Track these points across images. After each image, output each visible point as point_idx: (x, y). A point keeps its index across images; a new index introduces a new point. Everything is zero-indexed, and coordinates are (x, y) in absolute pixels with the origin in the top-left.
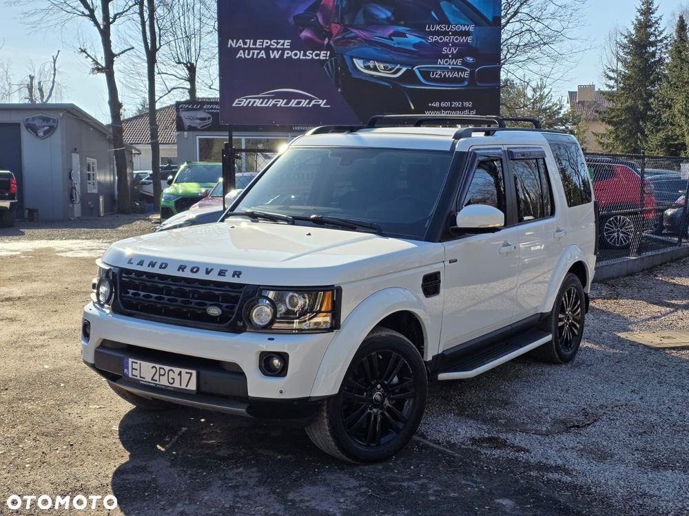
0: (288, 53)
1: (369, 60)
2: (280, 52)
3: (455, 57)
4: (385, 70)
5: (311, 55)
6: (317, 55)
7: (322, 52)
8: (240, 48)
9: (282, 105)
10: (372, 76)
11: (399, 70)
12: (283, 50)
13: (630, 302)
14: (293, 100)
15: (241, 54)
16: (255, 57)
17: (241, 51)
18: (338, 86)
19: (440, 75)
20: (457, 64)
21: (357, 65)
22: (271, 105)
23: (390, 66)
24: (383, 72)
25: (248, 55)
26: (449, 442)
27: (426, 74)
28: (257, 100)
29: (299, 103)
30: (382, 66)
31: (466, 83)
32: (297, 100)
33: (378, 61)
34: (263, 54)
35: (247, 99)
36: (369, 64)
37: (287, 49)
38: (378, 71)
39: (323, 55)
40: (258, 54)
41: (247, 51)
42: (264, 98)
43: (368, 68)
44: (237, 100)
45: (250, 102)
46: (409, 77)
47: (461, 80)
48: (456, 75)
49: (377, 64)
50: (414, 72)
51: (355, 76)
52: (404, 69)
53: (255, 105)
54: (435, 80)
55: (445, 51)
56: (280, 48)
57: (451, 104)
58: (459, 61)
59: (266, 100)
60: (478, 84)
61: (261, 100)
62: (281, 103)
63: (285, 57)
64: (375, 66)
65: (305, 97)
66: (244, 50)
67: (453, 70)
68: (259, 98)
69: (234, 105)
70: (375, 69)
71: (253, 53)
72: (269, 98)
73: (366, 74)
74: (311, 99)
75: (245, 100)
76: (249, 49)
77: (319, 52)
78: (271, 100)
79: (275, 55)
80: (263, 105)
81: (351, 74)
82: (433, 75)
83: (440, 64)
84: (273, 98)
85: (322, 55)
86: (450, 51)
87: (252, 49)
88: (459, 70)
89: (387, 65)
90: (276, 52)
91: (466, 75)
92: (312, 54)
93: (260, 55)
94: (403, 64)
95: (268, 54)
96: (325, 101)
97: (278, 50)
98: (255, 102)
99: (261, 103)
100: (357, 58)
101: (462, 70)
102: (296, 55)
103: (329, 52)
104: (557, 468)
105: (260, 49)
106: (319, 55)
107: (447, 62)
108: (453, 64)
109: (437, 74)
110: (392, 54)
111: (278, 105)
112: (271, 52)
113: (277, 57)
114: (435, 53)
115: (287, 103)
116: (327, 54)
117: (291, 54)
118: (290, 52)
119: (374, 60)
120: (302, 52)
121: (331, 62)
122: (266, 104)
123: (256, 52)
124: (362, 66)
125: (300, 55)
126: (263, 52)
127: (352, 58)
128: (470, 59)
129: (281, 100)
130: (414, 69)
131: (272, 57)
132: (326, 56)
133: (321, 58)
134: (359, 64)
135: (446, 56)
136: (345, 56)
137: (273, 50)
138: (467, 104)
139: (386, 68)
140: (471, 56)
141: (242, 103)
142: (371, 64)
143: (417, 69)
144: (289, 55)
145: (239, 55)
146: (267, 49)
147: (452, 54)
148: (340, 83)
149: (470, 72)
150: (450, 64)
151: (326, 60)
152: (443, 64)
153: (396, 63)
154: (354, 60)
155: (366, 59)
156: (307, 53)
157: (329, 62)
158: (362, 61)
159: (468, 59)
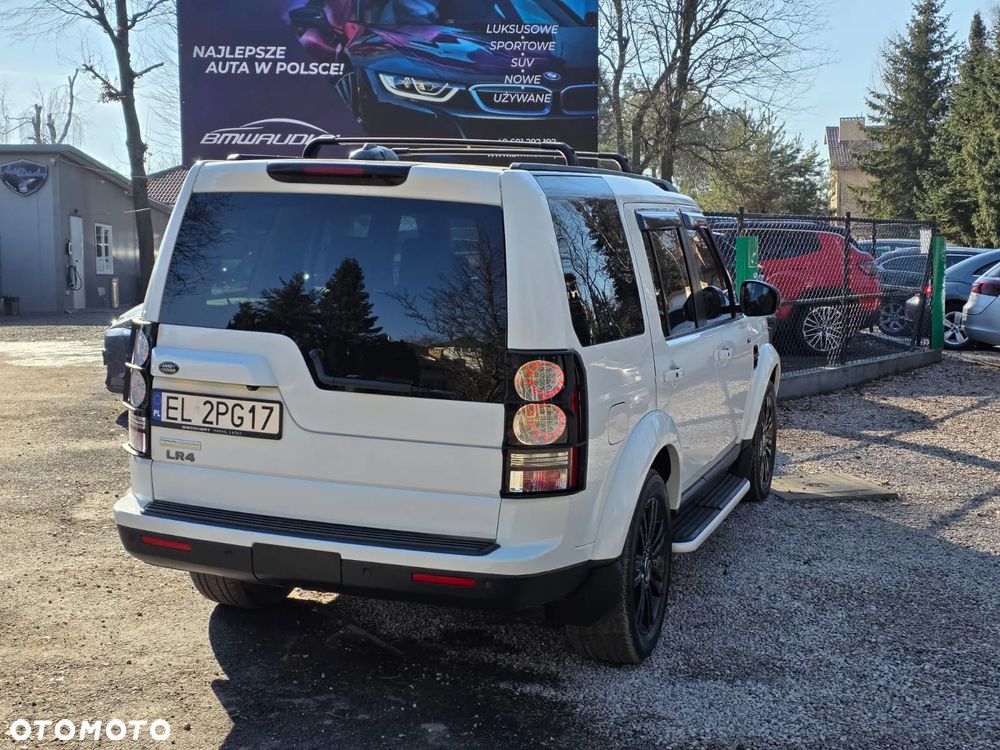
0: (282, 66)
1: (402, 76)
2: (270, 63)
3: (530, 72)
4: (426, 91)
5: (315, 69)
6: (325, 69)
7: (333, 65)
8: (211, 59)
9: (274, 142)
10: (408, 100)
11: (447, 91)
12: (275, 61)
13: (800, 431)
14: (290, 136)
15: (212, 68)
16: (233, 71)
17: (213, 63)
18: (357, 115)
19: (509, 98)
20: (533, 83)
21: (385, 84)
22: (257, 143)
23: (434, 86)
24: (422, 93)
25: (223, 69)
27: (487, 98)
28: (238, 135)
29: (299, 139)
30: (422, 85)
31: (547, 111)
32: (296, 136)
33: (416, 78)
34: (245, 68)
35: (221, 133)
36: (403, 82)
37: (281, 60)
38: (417, 93)
39: (335, 69)
40: (238, 67)
41: (221, 63)
42: (247, 133)
43: (401, 88)
44: (208, 135)
45: (226, 137)
46: (463, 100)
47: (540, 106)
48: (532, 98)
49: (415, 82)
50: (469, 93)
51: (382, 99)
52: (455, 90)
53: (233, 142)
54: (501, 106)
55: (515, 63)
56: (271, 59)
58: (536, 78)
59: (250, 135)
60: (565, 112)
61: (243, 135)
62: (273, 139)
63: (277, 72)
64: (412, 85)
65: (309, 131)
66: (217, 61)
67: (528, 91)
68: (240, 132)
69: (203, 142)
70: (412, 89)
71: (231, 66)
72: (254, 133)
73: (399, 98)
74: (318, 134)
75: (218, 135)
76: (224, 60)
77: (328, 65)
78: (257, 135)
79: (262, 68)
80: (246, 142)
81: (376, 97)
82: (497, 99)
83: (508, 82)
84: (261, 132)
85: (332, 68)
86: (522, 63)
87: (228, 60)
88: (536, 92)
89: (430, 83)
90: (263, 64)
91: (546, 99)
92: (317, 67)
93: (241, 69)
94: (454, 83)
95: (252, 68)
97: (267, 61)
98: (233, 138)
99: (243, 140)
100: (385, 73)
101: (541, 92)
102: (293, 68)
103: (342, 65)
105: (241, 61)
106: (328, 69)
107: (518, 79)
108: (527, 83)
109: (503, 97)
110: (435, 68)
111: (269, 143)
112: (257, 64)
113: (266, 71)
114: (499, 66)
115: (282, 139)
116: (339, 67)
117: (287, 67)
118: (284, 64)
119: (410, 77)
120: (303, 64)
121: (346, 79)
122: (250, 140)
123: (234, 64)
124: (393, 85)
125: (300, 69)
126: (245, 64)
127: (377, 73)
128: (552, 76)
129: (273, 136)
130: (470, 89)
131: (258, 71)
132: (339, 71)
133: (332, 73)
134: (388, 82)
135: (517, 71)
136: (367, 71)
137: (260, 61)
138: (549, 141)
139: (428, 89)
140: (554, 71)
141: (215, 139)
142: (406, 82)
143: (475, 89)
144: (284, 69)
145: (209, 69)
146: (251, 61)
147: (526, 67)
148: (360, 109)
149: (553, 94)
150: (522, 83)
151: (339, 76)
152: (513, 83)
153: (443, 81)
154: (381, 76)
155: (399, 75)
156: (311, 66)
157: (343, 80)
158: (392, 78)
159: (549, 75)
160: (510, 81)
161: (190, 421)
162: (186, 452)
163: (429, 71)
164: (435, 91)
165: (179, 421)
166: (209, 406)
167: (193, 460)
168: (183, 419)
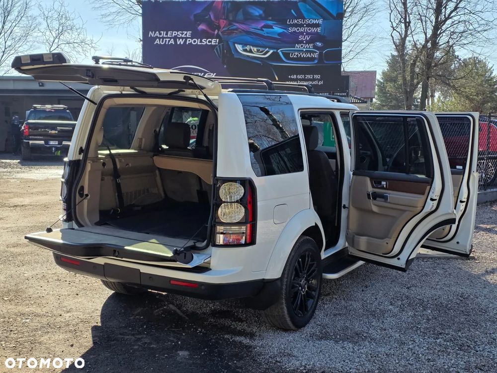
0: (189, 41)
1: (246, 45)
2: (184, 40)
3: (308, 42)
5: (205, 42)
6: (209, 42)
7: (213, 40)
8: (157, 37)
10: (248, 56)
11: (267, 52)
12: (186, 38)
15: (157, 41)
16: (167, 43)
17: (158, 40)
18: (224, 64)
19: (297, 55)
20: (309, 48)
21: (238, 49)
23: (261, 49)
24: (255, 53)
25: (162, 42)
27: (286, 55)
30: (255, 49)
31: (316, 61)
33: (253, 46)
34: (172, 41)
36: (246, 48)
37: (189, 38)
39: (214, 42)
40: (169, 41)
41: (161, 40)
43: (245, 50)
46: (275, 57)
47: (313, 59)
48: (309, 55)
49: (252, 48)
50: (278, 53)
51: (236, 56)
52: (271, 51)
54: (293, 59)
55: (301, 38)
56: (184, 37)
57: (305, 77)
58: (311, 45)
60: (325, 62)
63: (187, 44)
64: (251, 49)
65: (201, 71)
66: (160, 38)
67: (307, 52)
70: (251, 51)
71: (166, 41)
73: (244, 55)
74: (205, 73)
76: (163, 38)
77: (211, 40)
79: (180, 42)
81: (233, 55)
82: (292, 56)
83: (297, 48)
85: (213, 42)
86: (304, 38)
87: (165, 38)
88: (310, 52)
89: (259, 48)
90: (181, 40)
91: (316, 55)
92: (206, 41)
93: (170, 42)
94: (271, 48)
95: (175, 41)
96: (215, 74)
97: (182, 38)
100: (237, 43)
101: (313, 52)
102: (195, 42)
103: (218, 40)
105: (171, 38)
106: (211, 42)
107: (302, 46)
108: (307, 48)
109: (295, 55)
110: (261, 41)
112: (178, 40)
113: (182, 43)
114: (293, 40)
116: (216, 41)
117: (192, 41)
118: (191, 40)
119: (250, 45)
120: (199, 40)
121: (220, 46)
123: (168, 40)
124: (242, 49)
125: (198, 42)
127: (234, 43)
128: (319, 44)
130: (279, 51)
131: (178, 43)
132: (216, 43)
133: (213, 44)
135: (302, 42)
136: (229, 42)
137: (179, 38)
138: (316, 77)
139: (258, 51)
140: (320, 42)
142: (248, 48)
143: (281, 51)
145: (156, 42)
146: (175, 38)
147: (306, 40)
148: (225, 61)
149: (319, 53)
150: (304, 48)
151: (216, 45)
152: (300, 48)
153: (266, 47)
154: (236, 45)
155: (244, 44)
156: (203, 41)
157: (218, 47)
158: (241, 46)
159: (318, 43)
163: (259, 42)
164: (262, 52)
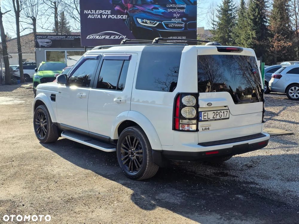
1: (143, 19)
2: (106, 15)
8: (89, 14)
9: (108, 38)
10: (145, 26)
11: (156, 23)
12: (108, 15)
14: (112, 36)
16: (96, 17)
18: (131, 30)
19: (173, 25)
20: (179, 21)
22: (103, 38)
23: (152, 22)
25: (93, 17)
26: (205, 175)
27: (167, 25)
28: (97, 36)
29: (115, 37)
30: (149, 21)
31: (183, 29)
32: (114, 36)
33: (147, 20)
35: (92, 35)
38: (147, 24)
39: (125, 17)
42: (100, 35)
43: (143, 22)
44: (88, 36)
45: (94, 37)
46: (160, 26)
47: (181, 28)
48: (179, 25)
51: (138, 26)
52: (158, 23)
53: (96, 38)
54: (171, 28)
55: (175, 15)
57: (177, 38)
58: (180, 19)
59: (101, 36)
60: (188, 29)
61: (99, 36)
62: (107, 37)
63: (108, 18)
65: (117, 35)
66: (91, 14)
68: (98, 35)
69: (87, 38)
70: (146, 23)
72: (102, 35)
73: (142, 25)
74: (120, 35)
75: (92, 36)
76: (93, 14)
77: (123, 16)
78: (103, 36)
80: (100, 38)
81: (136, 25)
84: (104, 35)
88: (180, 23)
90: (104, 15)
91: (183, 25)
92: (120, 16)
93: (98, 17)
94: (158, 21)
95: (101, 16)
96: (125, 36)
98: (96, 37)
99: (99, 37)
100: (139, 18)
101: (182, 24)
102: (113, 17)
103: (127, 16)
104: (252, 183)
105: (98, 14)
107: (175, 20)
108: (178, 21)
109: (171, 25)
111: (106, 38)
113: (105, 18)
114: (170, 16)
115: (110, 37)
120: (116, 15)
121: (128, 20)
123: (96, 15)
124: (141, 22)
125: (115, 17)
128: (185, 19)
129: (107, 36)
130: (162, 23)
131: (103, 17)
134: (139, 21)
135: (175, 18)
136: (133, 17)
138: (184, 38)
139: (150, 23)
141: (91, 37)
142: (144, 21)
144: (110, 17)
145: (89, 17)
146: (101, 14)
147: (177, 17)
148: (132, 29)
149: (185, 24)
150: (176, 21)
152: (174, 21)
153: (155, 20)
154: (137, 19)
156: (118, 16)
157: (127, 20)
158: (141, 19)
160: (173, 20)
161: (210, 118)
162: (207, 127)
163: (151, 18)
164: (153, 23)
165: (207, 119)
166: (214, 113)
167: (209, 129)
168: (208, 118)
